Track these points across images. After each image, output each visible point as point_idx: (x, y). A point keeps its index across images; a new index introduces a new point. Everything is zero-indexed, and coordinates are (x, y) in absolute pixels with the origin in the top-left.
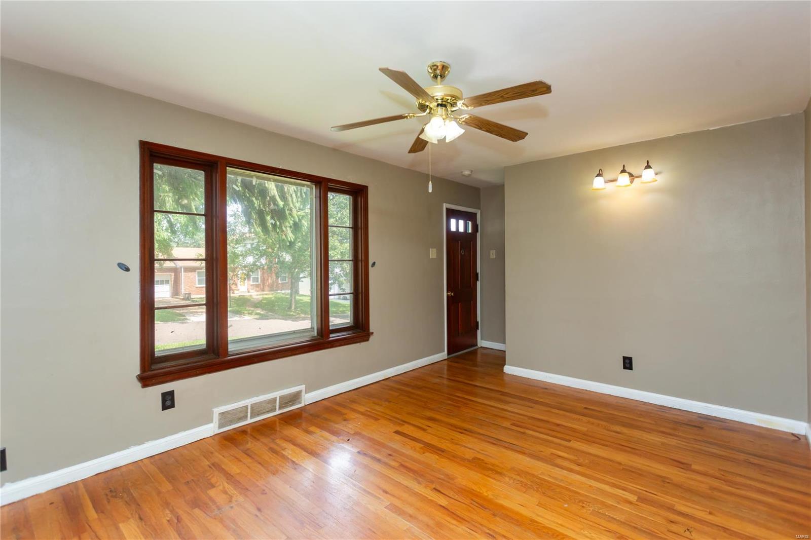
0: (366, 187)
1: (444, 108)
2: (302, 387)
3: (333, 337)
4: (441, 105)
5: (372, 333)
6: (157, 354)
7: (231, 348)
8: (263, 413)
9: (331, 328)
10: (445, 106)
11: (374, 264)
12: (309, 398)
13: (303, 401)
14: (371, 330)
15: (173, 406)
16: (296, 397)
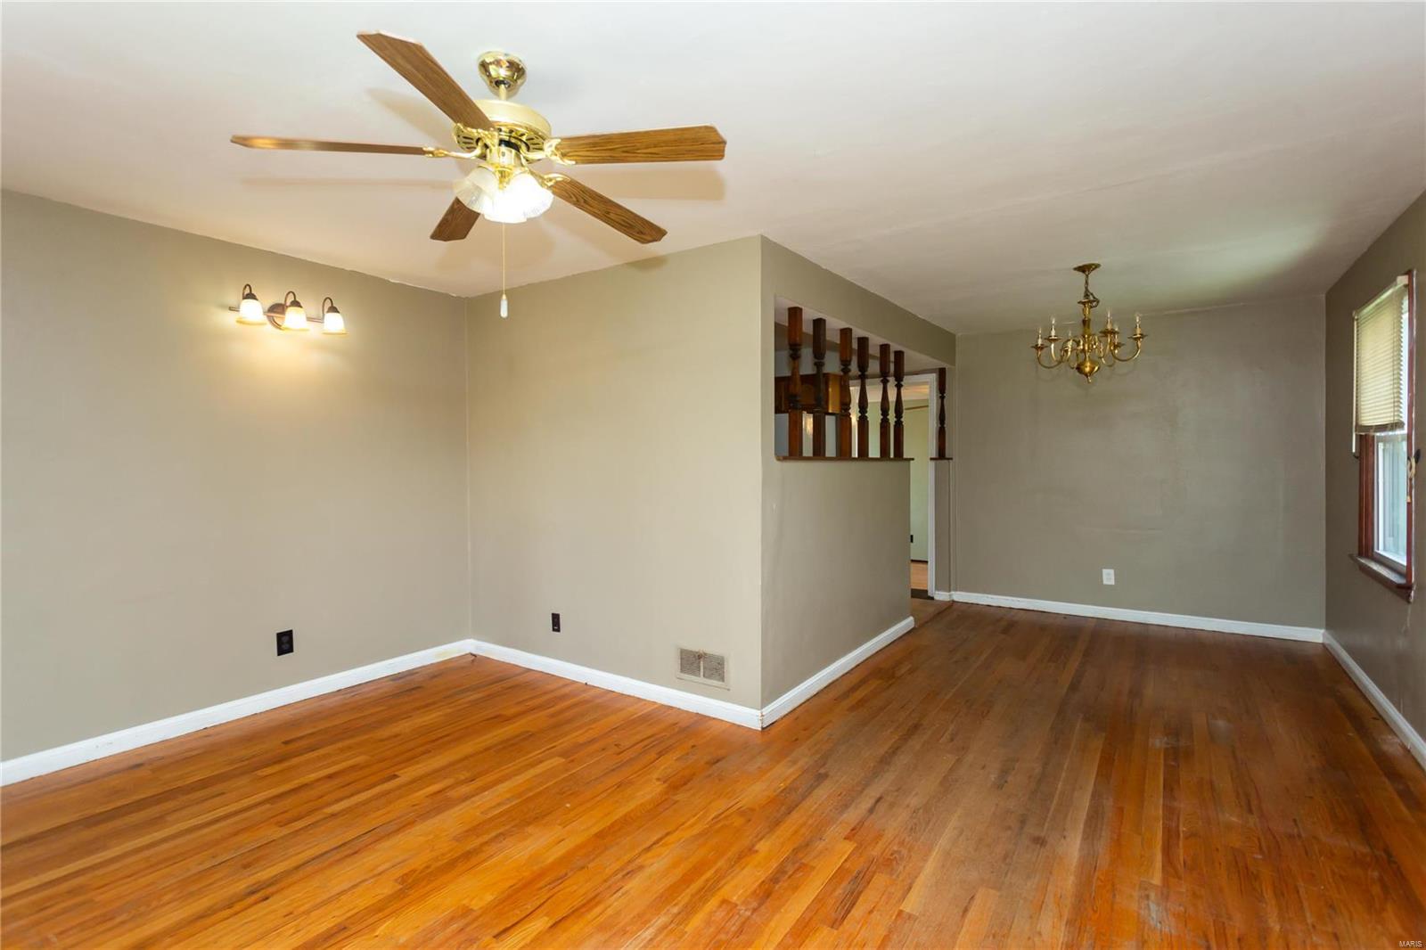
1: (514, 151)
4: (508, 144)
10: (517, 148)
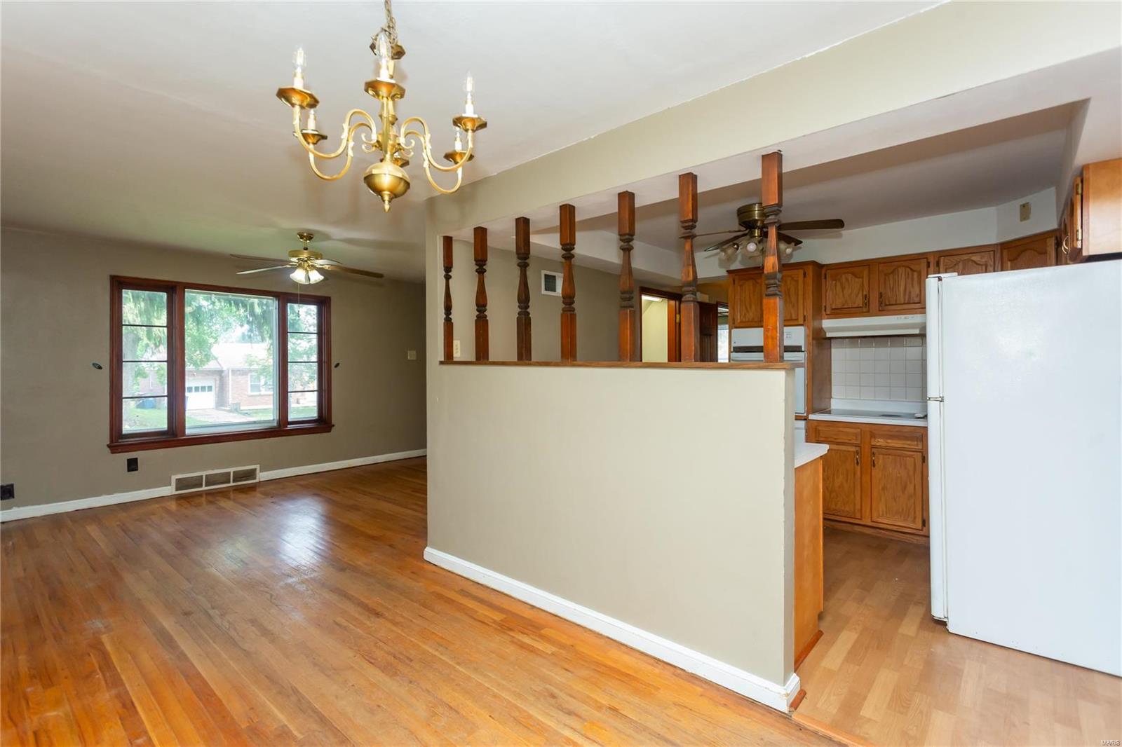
0: (329, 298)
2: (257, 467)
3: (290, 427)
5: (333, 426)
6: (124, 432)
7: (188, 432)
8: (218, 484)
9: (289, 420)
11: (337, 365)
12: (263, 476)
13: (257, 478)
14: (333, 423)
15: (136, 469)
16: (251, 474)
